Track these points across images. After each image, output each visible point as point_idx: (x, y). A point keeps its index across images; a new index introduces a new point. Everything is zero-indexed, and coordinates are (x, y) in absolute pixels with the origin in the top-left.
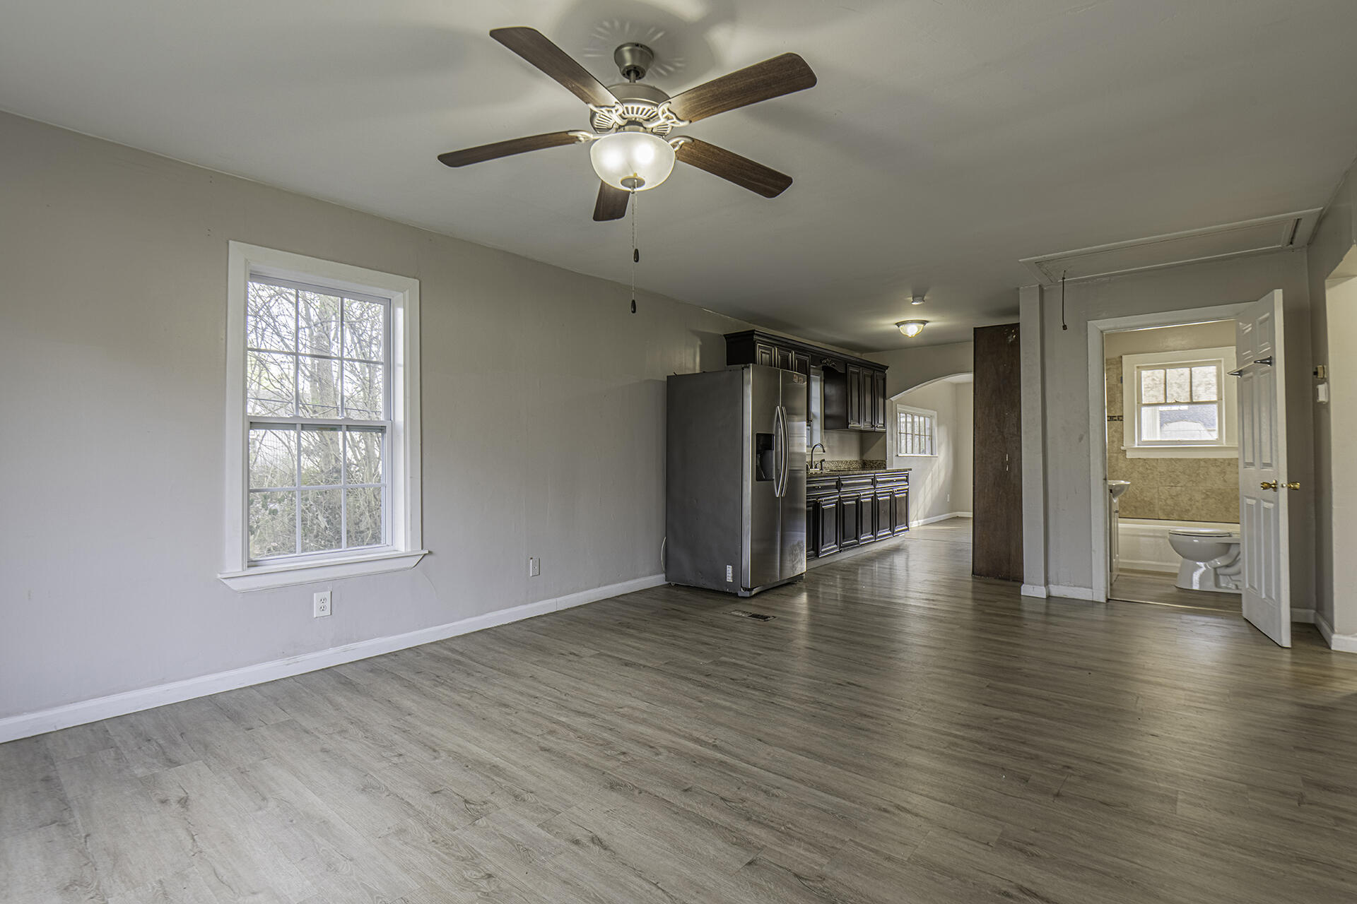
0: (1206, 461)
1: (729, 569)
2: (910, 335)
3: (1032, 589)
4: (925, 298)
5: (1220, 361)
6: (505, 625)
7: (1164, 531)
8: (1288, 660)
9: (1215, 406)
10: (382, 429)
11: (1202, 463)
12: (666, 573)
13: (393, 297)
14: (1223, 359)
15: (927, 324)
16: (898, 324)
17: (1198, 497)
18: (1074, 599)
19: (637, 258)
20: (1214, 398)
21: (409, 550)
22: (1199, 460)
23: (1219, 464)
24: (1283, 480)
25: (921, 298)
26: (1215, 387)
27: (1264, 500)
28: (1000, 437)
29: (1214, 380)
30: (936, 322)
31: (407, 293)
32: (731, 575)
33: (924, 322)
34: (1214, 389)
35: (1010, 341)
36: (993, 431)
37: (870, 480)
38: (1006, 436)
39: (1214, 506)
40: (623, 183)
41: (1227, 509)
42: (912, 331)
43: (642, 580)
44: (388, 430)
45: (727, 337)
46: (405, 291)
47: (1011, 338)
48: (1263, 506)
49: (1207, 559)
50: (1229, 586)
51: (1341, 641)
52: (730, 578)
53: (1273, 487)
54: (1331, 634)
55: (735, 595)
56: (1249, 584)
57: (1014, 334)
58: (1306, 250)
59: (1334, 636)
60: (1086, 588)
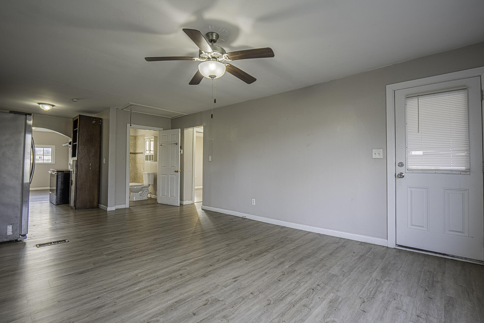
1: (10, 228)
2: (45, 109)
3: (111, 208)
15: (54, 107)
16: (39, 104)
18: (121, 209)
19: (215, 102)
24: (179, 170)
28: (88, 157)
30: (58, 106)
33: (53, 106)
35: (93, 123)
36: (85, 155)
38: (90, 157)
40: (210, 76)
42: (47, 108)
47: (94, 122)
48: (171, 176)
49: (138, 192)
50: (142, 198)
51: (185, 203)
52: (10, 233)
53: (177, 172)
54: (182, 202)
55: (16, 241)
56: (162, 195)
57: (94, 121)
58: (171, 119)
59: (184, 202)
60: (123, 204)
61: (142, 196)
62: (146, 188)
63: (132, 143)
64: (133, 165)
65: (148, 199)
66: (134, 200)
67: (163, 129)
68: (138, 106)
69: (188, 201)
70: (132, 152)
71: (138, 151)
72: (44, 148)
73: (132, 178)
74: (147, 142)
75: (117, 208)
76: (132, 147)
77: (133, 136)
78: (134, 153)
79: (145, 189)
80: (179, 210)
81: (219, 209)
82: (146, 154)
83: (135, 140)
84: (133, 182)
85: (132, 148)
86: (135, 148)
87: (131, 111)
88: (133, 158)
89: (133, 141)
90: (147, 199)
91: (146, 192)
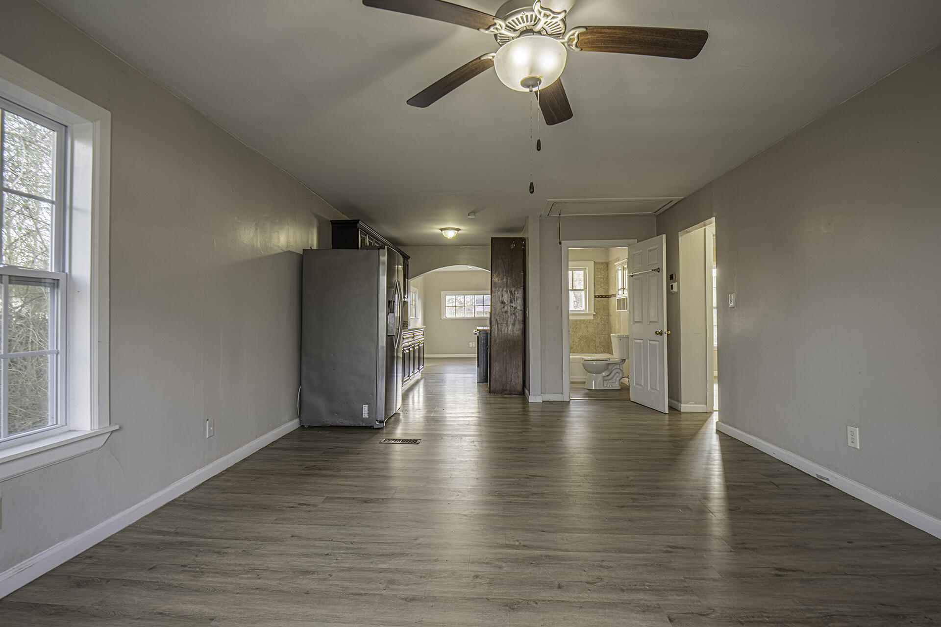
0: (580, 321)
1: (365, 408)
2: (449, 238)
3: (534, 398)
4: (476, 215)
5: (586, 268)
6: (188, 492)
7: (580, 359)
8: (667, 419)
9: (583, 293)
10: (55, 284)
11: (578, 322)
12: (300, 417)
13: (72, 124)
14: (587, 268)
15: (460, 231)
16: (442, 230)
17: (577, 340)
18: (554, 401)
19: (539, 147)
20: (583, 288)
21: (96, 428)
22: (577, 320)
23: (585, 322)
24: (665, 330)
25: (474, 214)
26: (583, 282)
27: (650, 340)
29: (582, 278)
31: (98, 123)
32: (367, 412)
33: (458, 230)
34: (582, 283)
37: (423, 333)
39: (583, 345)
41: (589, 346)
42: (450, 235)
43: (284, 427)
44: (62, 283)
45: (334, 223)
46: (95, 121)
47: (513, 246)
48: (650, 344)
49: (600, 372)
50: (608, 386)
51: (685, 407)
52: (365, 415)
53: (661, 334)
54: (679, 404)
55: (371, 428)
56: (636, 384)
57: (514, 244)
58: (657, 216)
59: (682, 405)
60: (559, 394)
61: (610, 381)
62: (617, 367)
63: (602, 276)
64: (604, 319)
65: (621, 388)
66: (593, 388)
67: (636, 240)
68: (565, 202)
69: (696, 404)
70: (603, 294)
71: (611, 292)
72: (474, 295)
73: (602, 344)
74: (619, 271)
75: (545, 400)
76: (602, 285)
77: (602, 263)
78: (606, 297)
79: (614, 368)
80: (667, 422)
81: (755, 438)
82: (618, 297)
83: (607, 270)
84: (604, 353)
85: (601, 287)
86: (608, 286)
87: (560, 214)
88: (604, 305)
89: (602, 272)
90: (619, 388)
91: (618, 374)
